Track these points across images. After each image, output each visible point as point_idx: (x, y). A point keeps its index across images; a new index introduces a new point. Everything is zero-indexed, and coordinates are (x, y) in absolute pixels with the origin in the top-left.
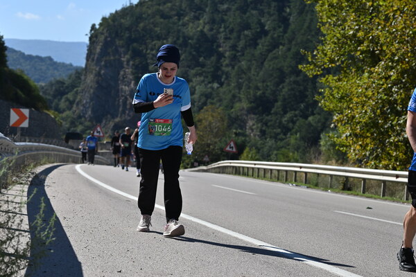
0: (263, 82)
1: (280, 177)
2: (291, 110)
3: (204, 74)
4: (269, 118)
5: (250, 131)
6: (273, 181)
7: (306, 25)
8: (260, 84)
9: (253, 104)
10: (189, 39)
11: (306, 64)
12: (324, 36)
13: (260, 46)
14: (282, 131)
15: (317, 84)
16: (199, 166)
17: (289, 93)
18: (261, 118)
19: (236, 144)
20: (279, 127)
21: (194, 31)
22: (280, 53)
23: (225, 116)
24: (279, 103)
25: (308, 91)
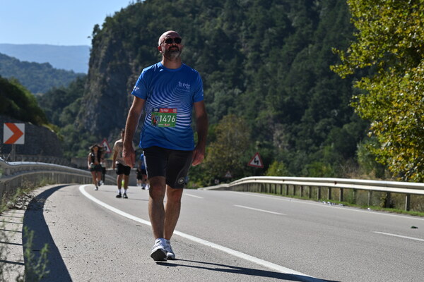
0: (291, 86)
1: (313, 194)
2: (324, 117)
3: (223, 79)
4: (299, 127)
5: (278, 142)
6: (305, 199)
7: (338, 20)
8: (287, 89)
9: (280, 112)
10: (206, 39)
11: (339, 65)
12: (358, 32)
13: (286, 45)
14: (314, 142)
16: (220, 183)
17: (321, 98)
18: (289, 127)
19: (261, 157)
20: (311, 138)
21: (211, 30)
22: (309, 52)
23: (248, 125)
24: (310, 109)
25: (342, 95)
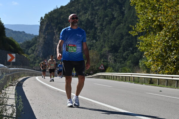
0: (115, 39)
1: (123, 79)
2: (127, 51)
3: (89, 37)
4: (117, 54)
5: (110, 60)
6: (120, 81)
7: (132, 14)
8: (113, 40)
9: (110, 49)
10: (82, 22)
11: (132, 31)
12: (139, 19)
13: (112, 24)
14: (123, 60)
15: (137, 40)
16: (88, 75)
17: (126, 43)
18: (114, 54)
19: (104, 66)
20: (122, 58)
21: (84, 18)
22: (121, 26)
23: (99, 54)
24: (122, 48)
25: (133, 42)
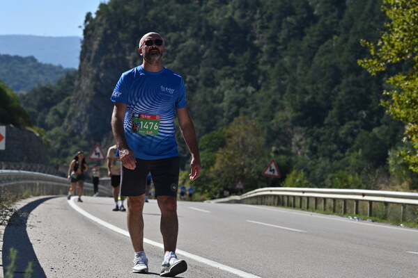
0: (313, 83)
1: (337, 209)
2: (350, 119)
3: (235, 75)
4: (321, 130)
5: (297, 148)
6: (328, 214)
7: (368, 7)
8: (308, 87)
9: (299, 113)
10: (214, 29)
11: (368, 59)
12: (390, 21)
13: (307, 37)
14: (339, 148)
15: (384, 85)
16: (230, 195)
17: (347, 97)
18: (310, 130)
19: (278, 166)
20: (335, 142)
21: (221, 18)
22: (334, 45)
23: (263, 129)
24: (335, 110)
25: (372, 94)
